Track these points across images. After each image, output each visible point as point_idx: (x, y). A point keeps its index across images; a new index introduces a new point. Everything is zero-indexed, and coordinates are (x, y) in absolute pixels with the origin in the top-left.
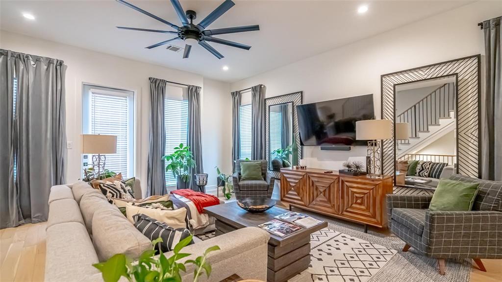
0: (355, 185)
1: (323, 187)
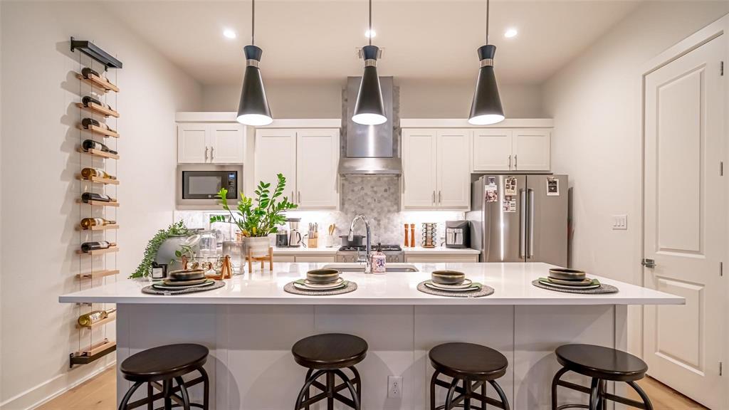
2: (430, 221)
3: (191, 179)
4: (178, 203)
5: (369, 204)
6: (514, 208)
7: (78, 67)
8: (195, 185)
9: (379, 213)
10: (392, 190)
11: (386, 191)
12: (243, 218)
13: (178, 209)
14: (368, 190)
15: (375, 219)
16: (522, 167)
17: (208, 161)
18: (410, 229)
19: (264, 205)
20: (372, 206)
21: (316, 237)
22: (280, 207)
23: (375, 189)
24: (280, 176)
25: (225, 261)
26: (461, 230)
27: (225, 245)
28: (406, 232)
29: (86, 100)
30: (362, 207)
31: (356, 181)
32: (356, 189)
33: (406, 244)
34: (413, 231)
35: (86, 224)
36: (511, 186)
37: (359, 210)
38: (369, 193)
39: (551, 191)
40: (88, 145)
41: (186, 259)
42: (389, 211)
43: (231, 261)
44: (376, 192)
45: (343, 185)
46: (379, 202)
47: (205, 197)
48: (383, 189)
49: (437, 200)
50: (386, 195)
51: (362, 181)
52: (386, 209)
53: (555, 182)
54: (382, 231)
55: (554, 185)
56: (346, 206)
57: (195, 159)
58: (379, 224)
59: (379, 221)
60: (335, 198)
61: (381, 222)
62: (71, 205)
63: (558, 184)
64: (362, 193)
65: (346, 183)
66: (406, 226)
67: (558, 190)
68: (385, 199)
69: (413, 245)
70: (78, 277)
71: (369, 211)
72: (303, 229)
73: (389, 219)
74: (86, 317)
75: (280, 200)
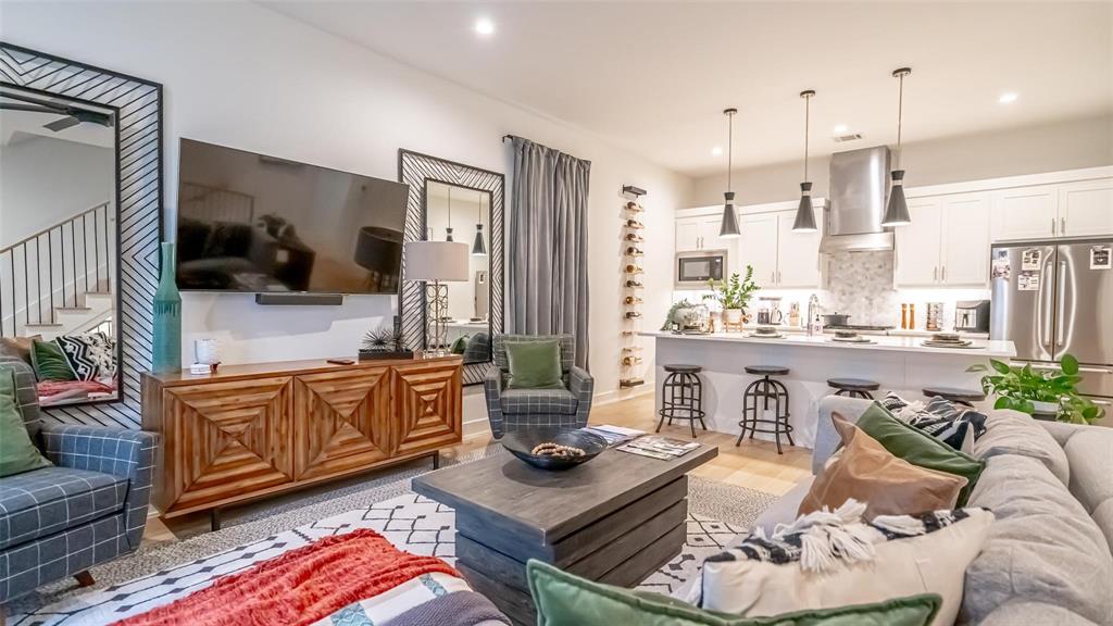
0: (422, 378)
1: (351, 402)
2: (934, 300)
3: (686, 264)
4: (676, 285)
5: (859, 282)
6: (1037, 285)
7: (625, 202)
8: (689, 269)
9: (871, 291)
10: (888, 266)
11: (880, 267)
12: (724, 297)
13: (675, 289)
14: (858, 267)
15: (866, 298)
16: (1070, 233)
17: (700, 249)
18: (908, 309)
19: (736, 288)
20: (864, 284)
21: (796, 316)
22: (748, 289)
23: (867, 266)
24: (749, 267)
25: (712, 321)
26: (975, 311)
27: (711, 314)
28: (904, 312)
29: (630, 222)
30: (851, 285)
31: (845, 258)
32: (844, 266)
33: (904, 326)
34: (912, 312)
35: (629, 301)
36: (1032, 260)
37: (848, 289)
38: (859, 270)
39: (1097, 263)
40: (630, 250)
41: (689, 320)
42: (884, 289)
43: (715, 323)
44: (868, 269)
45: (829, 263)
46: (872, 279)
47: (697, 279)
48: (876, 265)
49: (940, 276)
50: (880, 271)
51: (852, 258)
52: (880, 287)
53: (1106, 253)
54: (875, 311)
55: (1104, 255)
56: (833, 284)
57: (689, 248)
58: (871, 304)
59: (871, 300)
60: (817, 276)
61: (874, 302)
62: (622, 289)
63: (1110, 256)
64: (853, 270)
65: (833, 261)
66: (904, 306)
67: (1110, 259)
68: (879, 275)
69: (912, 327)
70: (624, 333)
71: (859, 290)
72: (785, 308)
73: (883, 298)
74: (628, 359)
75: (748, 284)
